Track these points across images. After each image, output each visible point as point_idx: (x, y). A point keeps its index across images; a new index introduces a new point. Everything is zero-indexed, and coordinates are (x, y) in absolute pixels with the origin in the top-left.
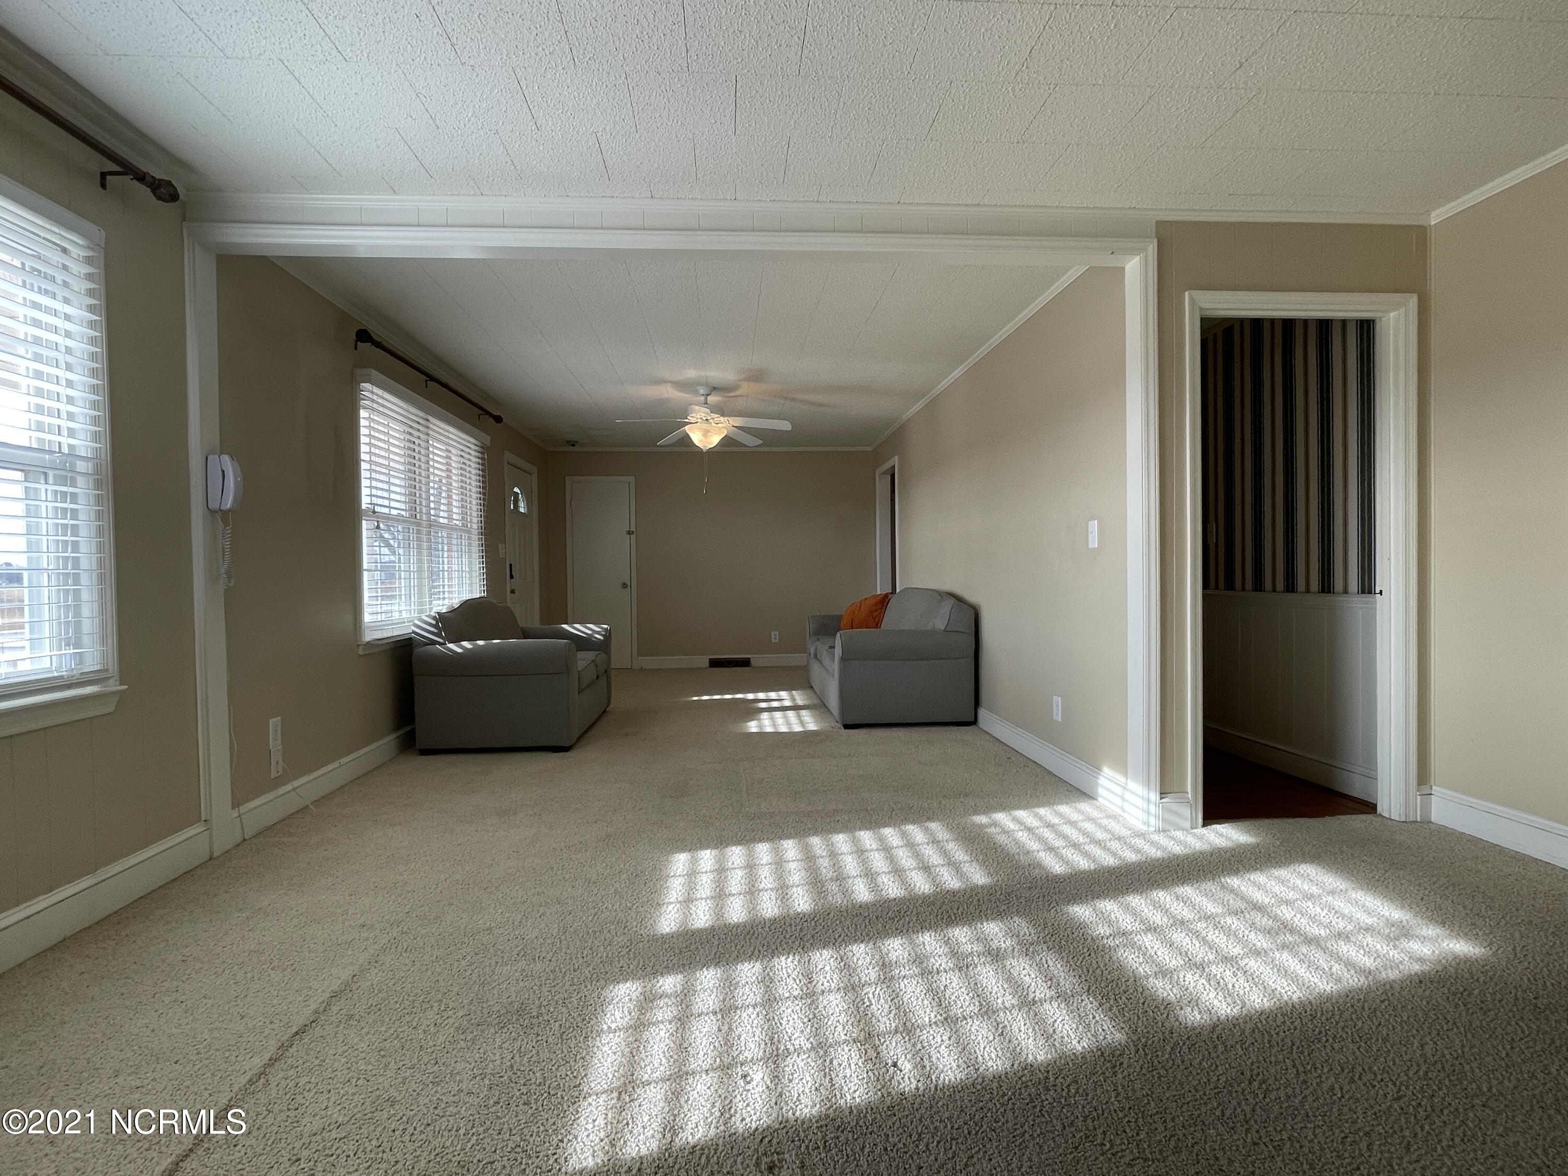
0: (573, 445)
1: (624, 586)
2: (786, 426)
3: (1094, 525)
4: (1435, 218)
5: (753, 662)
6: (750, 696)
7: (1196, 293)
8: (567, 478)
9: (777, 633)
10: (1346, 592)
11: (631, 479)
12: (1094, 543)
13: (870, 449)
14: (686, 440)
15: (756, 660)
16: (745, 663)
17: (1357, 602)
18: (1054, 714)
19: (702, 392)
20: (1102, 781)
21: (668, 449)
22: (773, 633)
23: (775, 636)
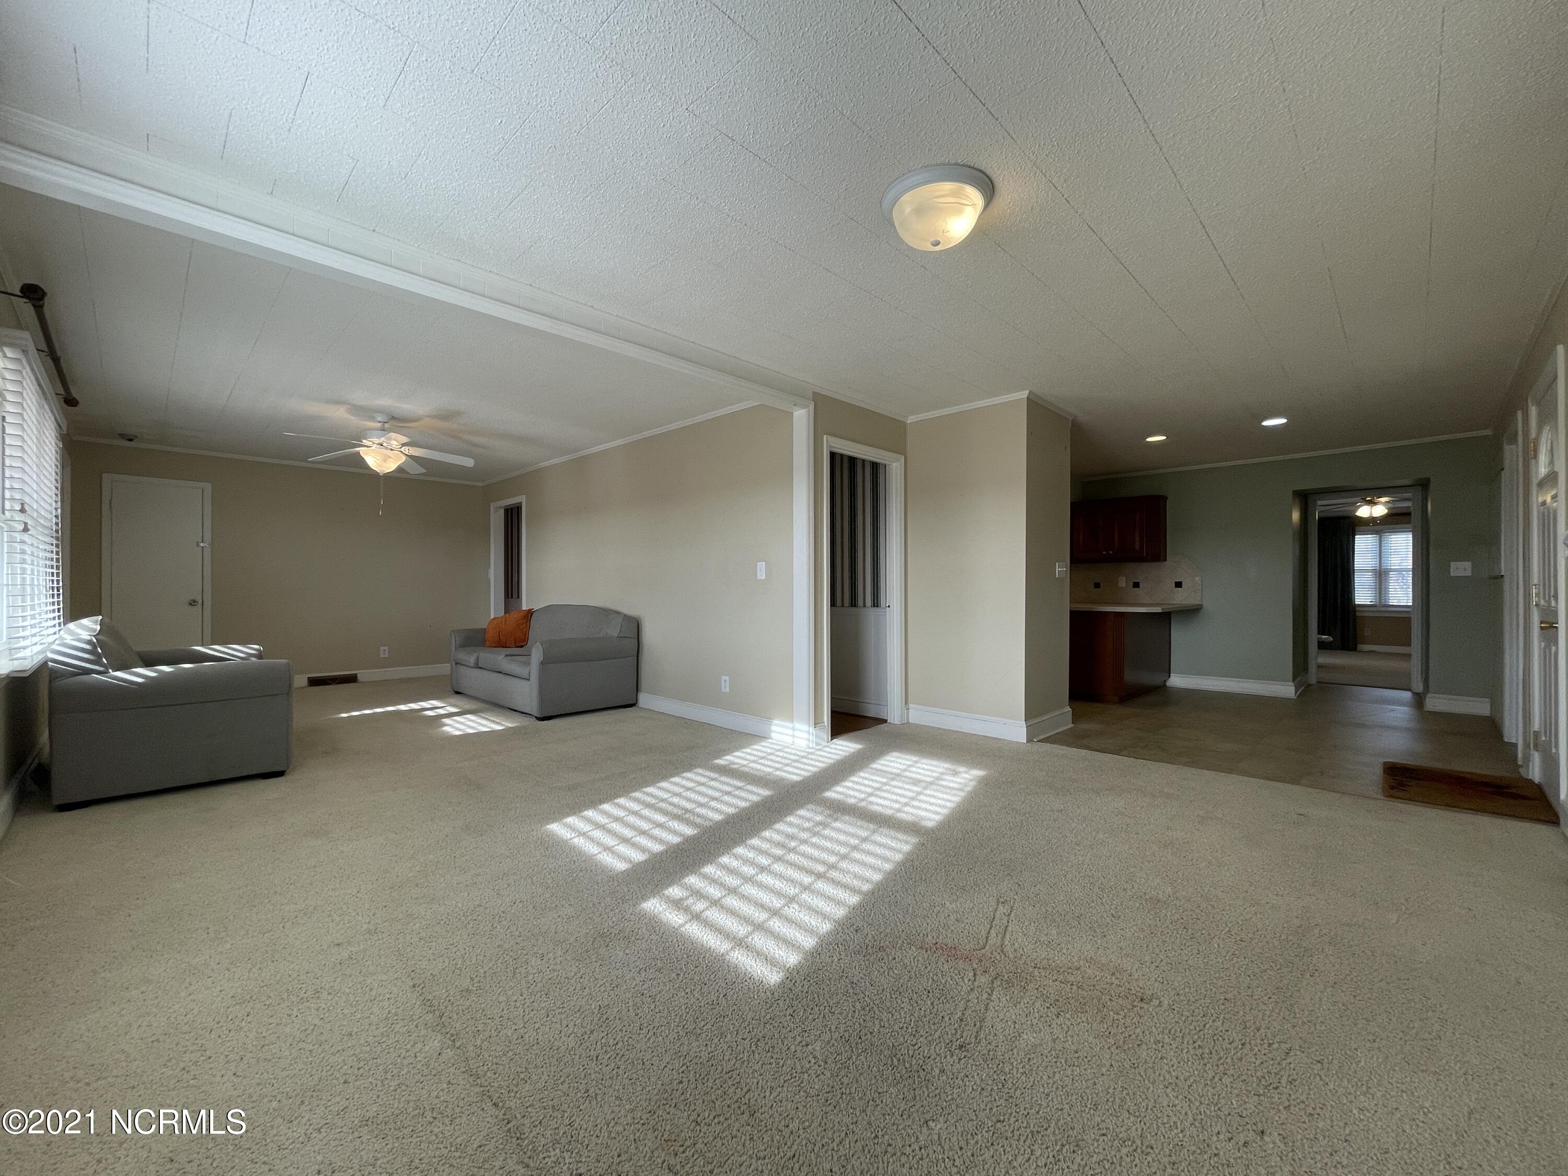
0: (131, 440)
1: (193, 603)
2: (469, 462)
3: (761, 566)
4: (911, 419)
5: (360, 677)
6: (414, 706)
7: (829, 437)
8: (105, 476)
9: (386, 648)
10: (864, 606)
11: (208, 487)
12: (761, 575)
13: (480, 484)
14: (359, 461)
15: (363, 675)
16: (352, 679)
17: (870, 613)
18: (723, 687)
19: (379, 419)
20: (773, 728)
21: (322, 466)
22: (382, 648)
23: (384, 652)
